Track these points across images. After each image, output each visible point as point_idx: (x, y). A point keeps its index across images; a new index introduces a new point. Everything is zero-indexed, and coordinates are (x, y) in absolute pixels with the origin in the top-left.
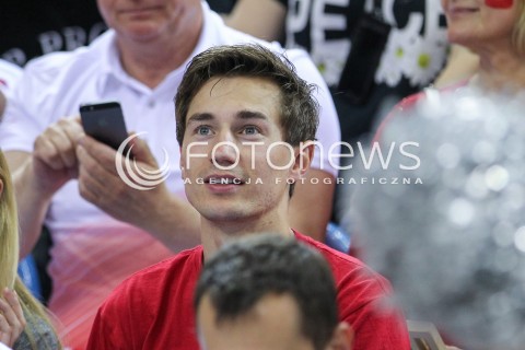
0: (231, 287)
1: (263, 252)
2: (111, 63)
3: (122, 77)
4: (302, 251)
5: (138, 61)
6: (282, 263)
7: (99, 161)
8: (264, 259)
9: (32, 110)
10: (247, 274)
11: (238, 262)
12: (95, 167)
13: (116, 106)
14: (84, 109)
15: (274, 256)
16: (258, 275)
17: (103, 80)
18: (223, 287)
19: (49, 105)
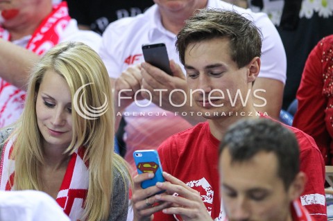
0: (241, 144)
1: (261, 128)
2: (156, 23)
3: (163, 30)
4: (283, 129)
5: (172, 21)
6: (272, 135)
7: (153, 77)
8: (262, 132)
9: (112, 52)
10: (252, 138)
11: (247, 131)
12: (151, 80)
13: (163, 45)
14: (144, 48)
15: (267, 131)
16: (257, 140)
17: (151, 32)
18: (237, 144)
19: (121, 49)
